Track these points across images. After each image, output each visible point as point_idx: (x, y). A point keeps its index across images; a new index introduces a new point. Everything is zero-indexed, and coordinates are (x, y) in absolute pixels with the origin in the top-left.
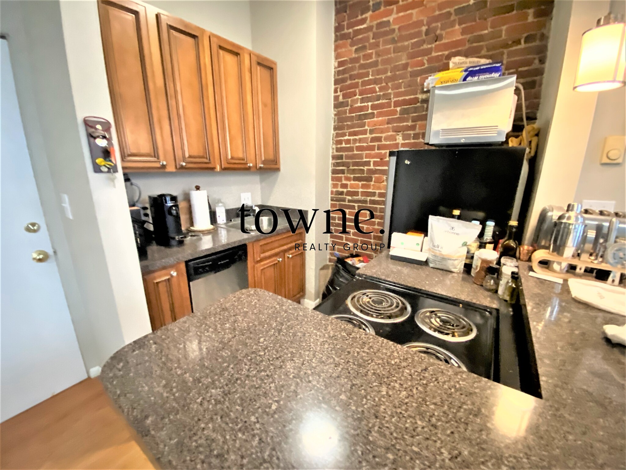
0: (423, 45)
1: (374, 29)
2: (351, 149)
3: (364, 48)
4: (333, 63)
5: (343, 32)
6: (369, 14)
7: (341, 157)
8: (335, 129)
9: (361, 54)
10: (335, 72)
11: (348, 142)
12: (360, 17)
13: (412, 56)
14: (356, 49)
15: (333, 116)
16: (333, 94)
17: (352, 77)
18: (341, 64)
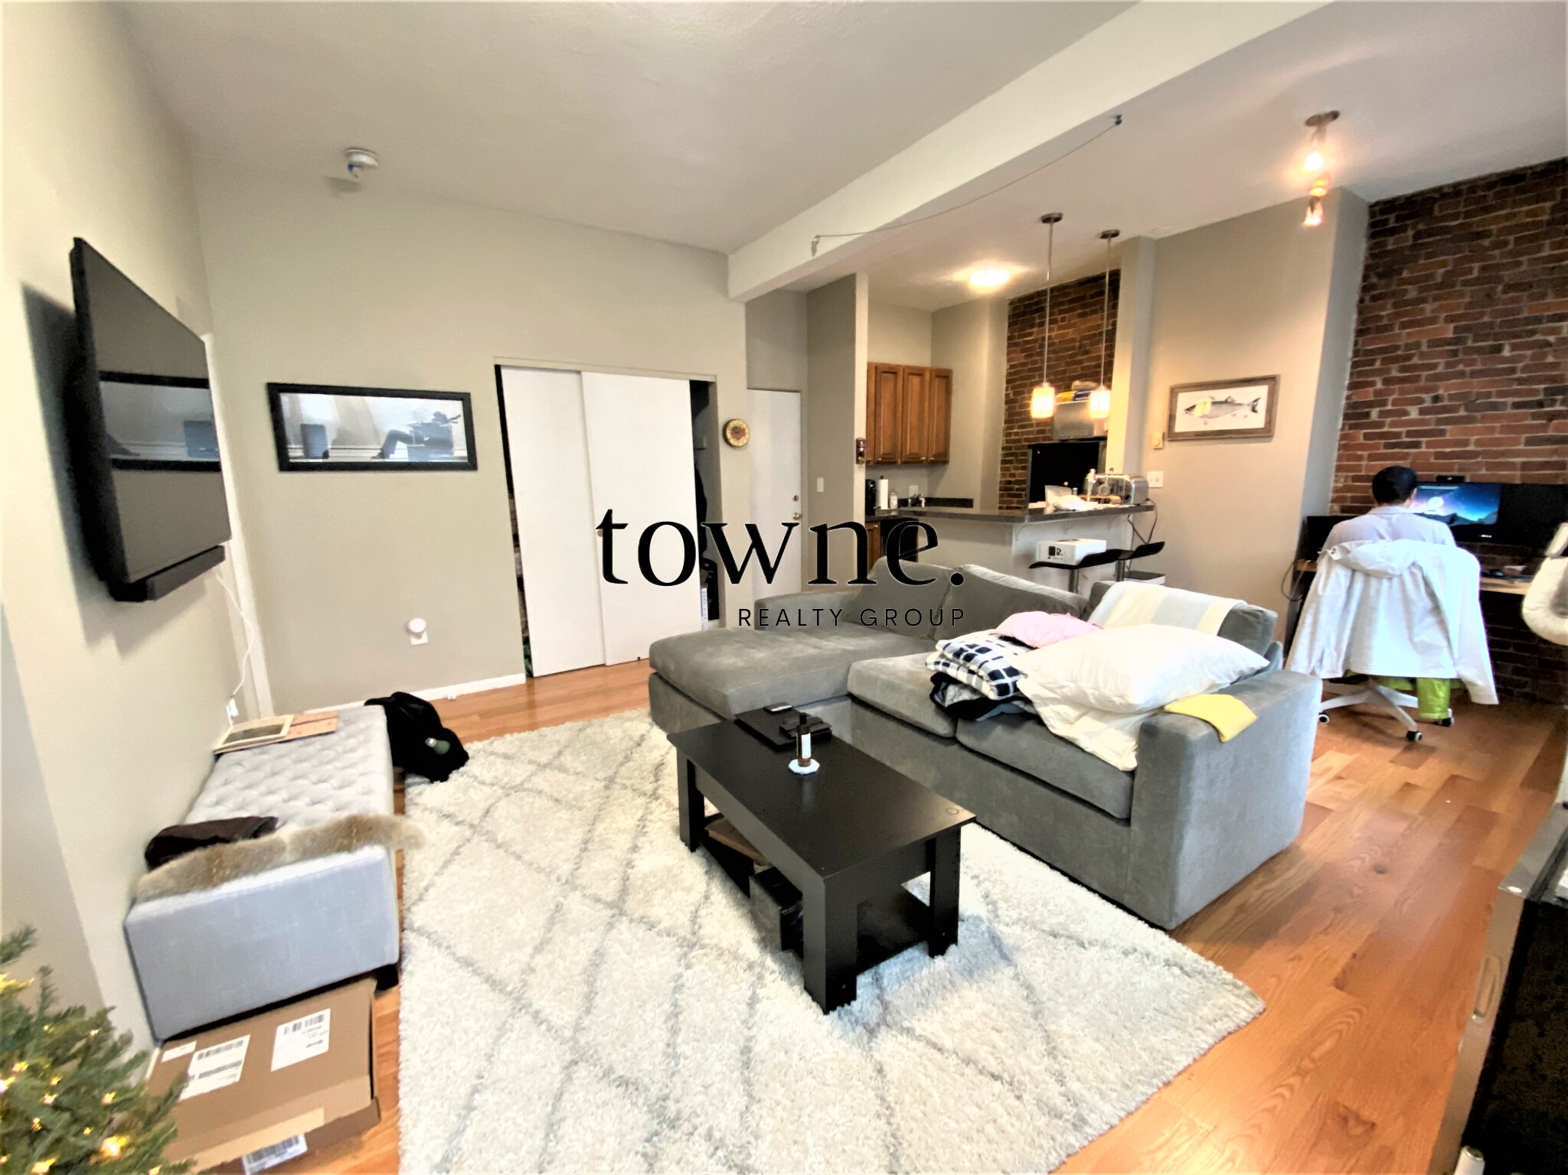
1: (1040, 341)
2: (1018, 441)
3: (1031, 355)
4: (1005, 366)
5: (1014, 341)
6: (1035, 329)
7: (1010, 448)
9: (1030, 360)
11: (1016, 434)
12: (1028, 331)
13: (1068, 364)
16: (1004, 392)
17: (1022, 379)
18: (1011, 367)
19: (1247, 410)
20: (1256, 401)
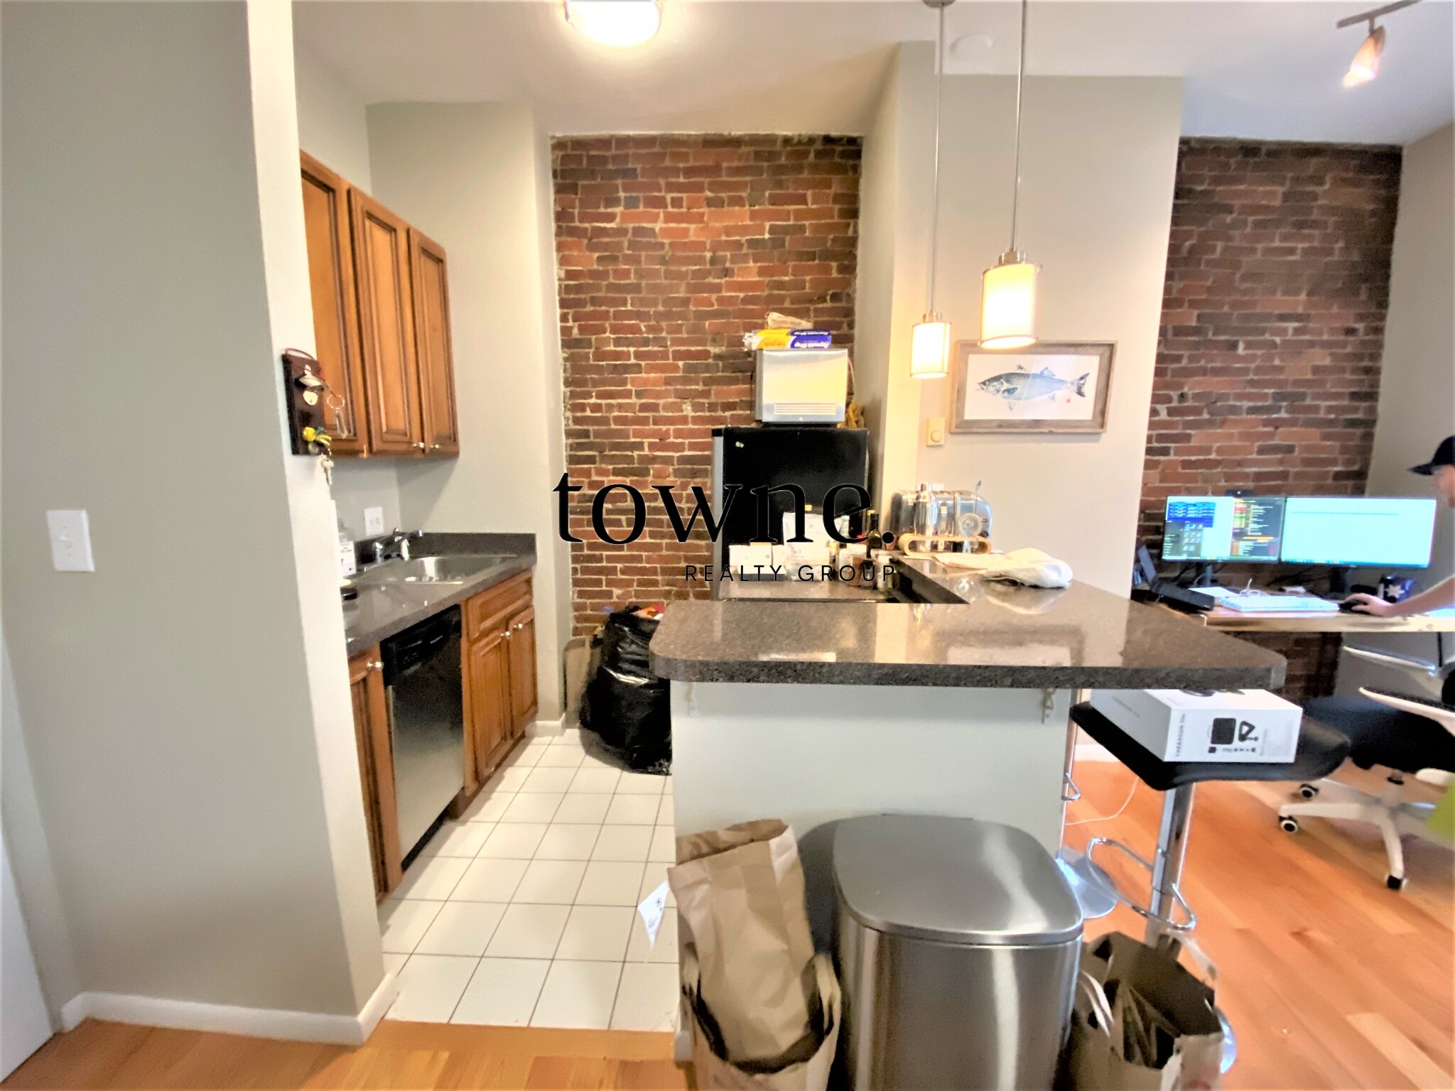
0: (707, 277)
1: (630, 235)
2: (605, 421)
3: (614, 259)
4: (556, 272)
5: (572, 225)
6: (618, 210)
7: (586, 434)
8: (567, 383)
9: (610, 268)
10: (560, 286)
11: (596, 408)
12: (602, 210)
13: (694, 289)
14: (598, 257)
15: (561, 361)
16: (559, 324)
17: (594, 301)
18: (570, 275)
19: (1069, 392)
20: (1082, 378)
